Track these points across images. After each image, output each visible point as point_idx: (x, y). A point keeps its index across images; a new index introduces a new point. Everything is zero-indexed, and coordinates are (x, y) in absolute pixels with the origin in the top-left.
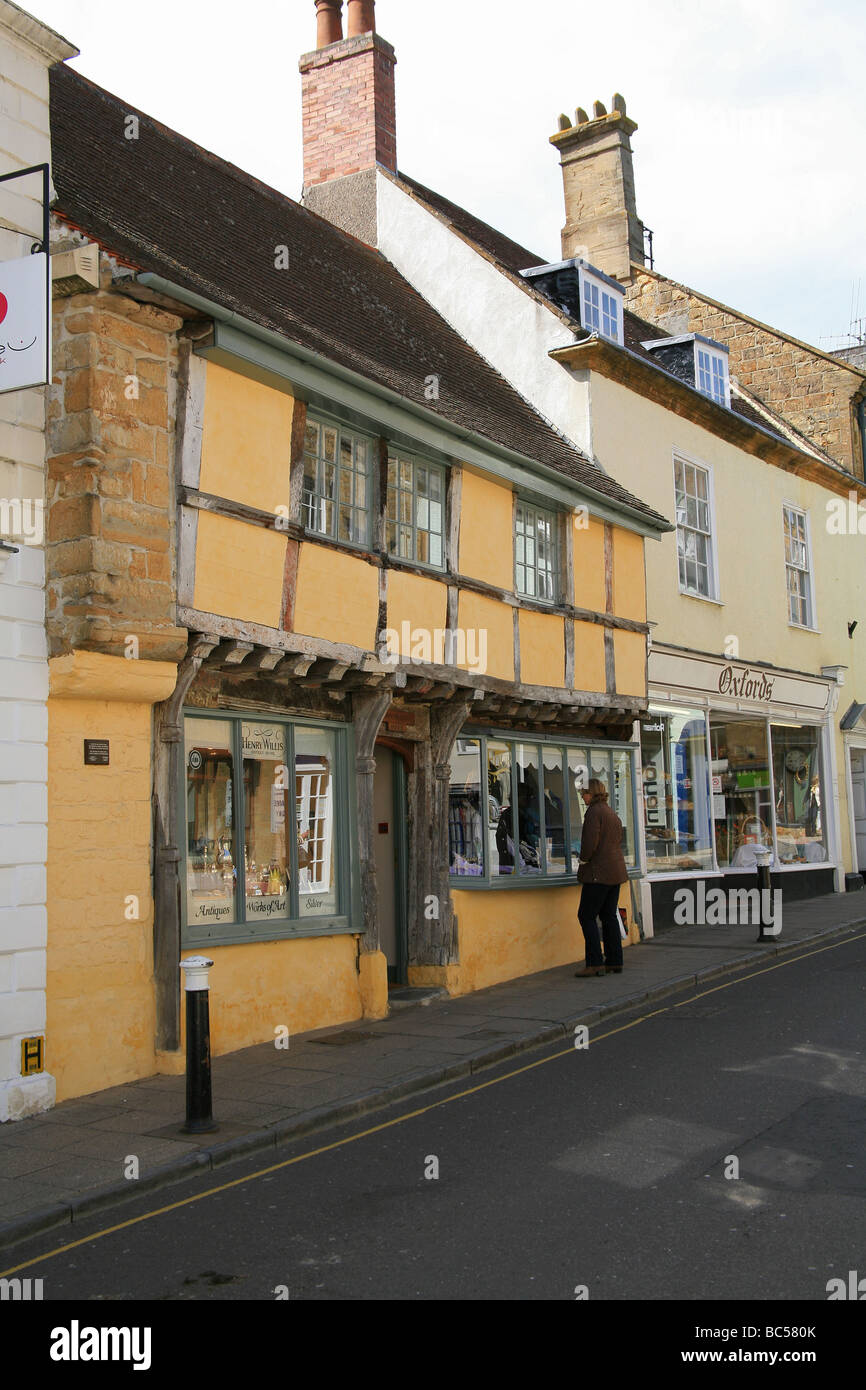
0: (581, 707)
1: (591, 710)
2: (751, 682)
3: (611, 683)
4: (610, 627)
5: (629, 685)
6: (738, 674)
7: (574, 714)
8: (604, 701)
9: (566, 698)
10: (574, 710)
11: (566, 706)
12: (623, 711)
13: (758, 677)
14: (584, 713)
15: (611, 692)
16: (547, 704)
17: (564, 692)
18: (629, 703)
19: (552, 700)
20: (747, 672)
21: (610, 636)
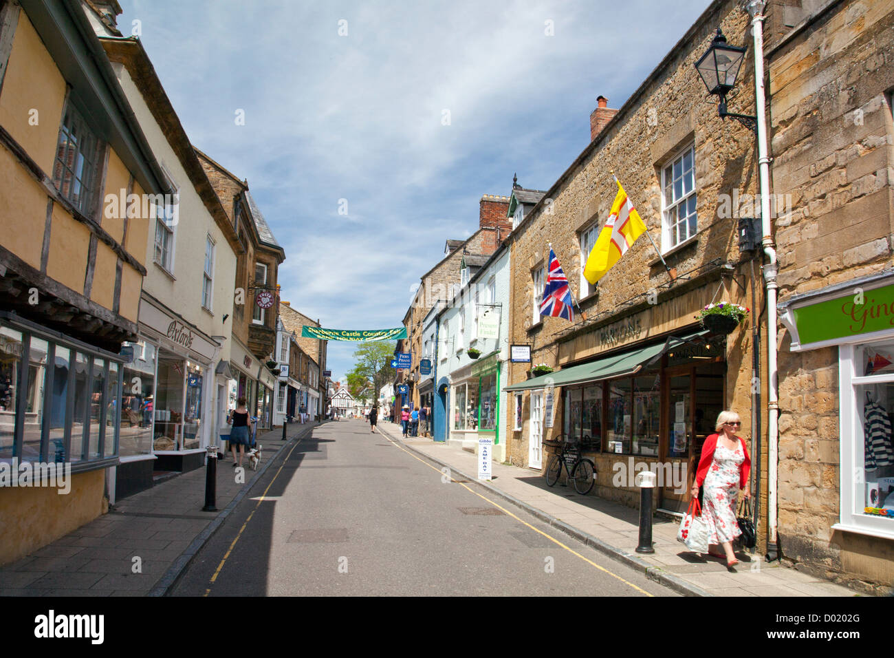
0: (94, 318)
1: (101, 323)
2: (183, 334)
3: (116, 305)
4: (122, 259)
5: (129, 311)
6: (178, 327)
7: (87, 322)
8: (110, 318)
9: (84, 306)
10: (88, 317)
11: (83, 313)
12: (122, 330)
13: (185, 331)
14: (95, 323)
15: (116, 311)
16: (67, 305)
17: (83, 299)
18: (127, 325)
19: (72, 303)
20: (183, 327)
21: (121, 266)
